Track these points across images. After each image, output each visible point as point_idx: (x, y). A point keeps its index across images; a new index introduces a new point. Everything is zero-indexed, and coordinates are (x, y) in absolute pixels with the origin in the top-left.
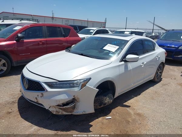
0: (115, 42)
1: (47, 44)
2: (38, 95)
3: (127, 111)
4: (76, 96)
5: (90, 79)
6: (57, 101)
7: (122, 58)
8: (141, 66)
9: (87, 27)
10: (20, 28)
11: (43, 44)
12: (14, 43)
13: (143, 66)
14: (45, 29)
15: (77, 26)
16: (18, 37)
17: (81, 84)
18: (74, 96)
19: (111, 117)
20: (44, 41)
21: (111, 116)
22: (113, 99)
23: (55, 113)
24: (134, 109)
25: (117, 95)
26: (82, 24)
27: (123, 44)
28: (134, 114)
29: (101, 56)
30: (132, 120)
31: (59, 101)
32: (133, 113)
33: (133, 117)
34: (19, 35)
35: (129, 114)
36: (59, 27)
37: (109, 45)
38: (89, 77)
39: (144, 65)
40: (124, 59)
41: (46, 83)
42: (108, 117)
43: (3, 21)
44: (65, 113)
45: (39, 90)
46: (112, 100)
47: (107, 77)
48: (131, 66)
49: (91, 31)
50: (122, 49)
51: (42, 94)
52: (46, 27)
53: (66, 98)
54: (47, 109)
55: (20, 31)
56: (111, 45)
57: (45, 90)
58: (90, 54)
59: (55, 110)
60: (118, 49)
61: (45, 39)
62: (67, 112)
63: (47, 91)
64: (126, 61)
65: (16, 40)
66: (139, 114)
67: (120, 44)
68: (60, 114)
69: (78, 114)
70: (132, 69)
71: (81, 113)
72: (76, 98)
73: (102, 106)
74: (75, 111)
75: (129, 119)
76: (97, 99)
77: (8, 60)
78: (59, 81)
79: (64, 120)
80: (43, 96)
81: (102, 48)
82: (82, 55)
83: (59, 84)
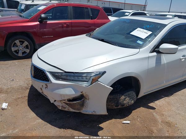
0: (148, 26)
1: (72, 27)
2: (43, 86)
3: (153, 115)
4: (84, 93)
5: (104, 72)
6: (61, 95)
7: (153, 48)
8: (181, 59)
9: (123, 10)
10: (44, 8)
11: (68, 26)
12: (37, 25)
13: (183, 60)
14: (70, 9)
15: (112, 8)
16: (41, 18)
17: (92, 78)
18: (82, 92)
19: (129, 122)
20: (68, 23)
21: (130, 120)
22: (135, 100)
23: (60, 108)
24: (163, 115)
25: (141, 94)
26: (119, 7)
27: (159, 29)
28: (162, 122)
29: (125, 44)
30: (157, 131)
31: (64, 95)
32: (160, 121)
33: (160, 126)
34: (42, 16)
35: (155, 121)
36: (86, 7)
37: (139, 29)
38: (103, 71)
39: (185, 59)
40: (156, 49)
41: (51, 73)
42: (126, 120)
43: (33, 2)
44: (72, 110)
45: (43, 80)
46: (133, 101)
47: (129, 72)
48: (165, 59)
49: (126, 14)
50: (156, 36)
51: (46, 85)
52: (72, 7)
53: (72, 94)
54: (51, 102)
55: (44, 12)
56: (142, 30)
57: (49, 81)
58: (113, 40)
59: (61, 105)
60: (150, 35)
61: (70, 21)
62: (74, 109)
63: (51, 82)
64: (159, 52)
65: (39, 21)
66: (169, 123)
67: (154, 28)
68: (66, 110)
69: (87, 113)
70: (166, 63)
71: (91, 113)
72: (85, 95)
73: (120, 107)
74: (84, 109)
75: (154, 128)
76: (113, 98)
77: (31, 42)
78: (66, 72)
79: (72, 117)
80: (47, 87)
81: (129, 34)
82: (102, 40)
83: (65, 76)
